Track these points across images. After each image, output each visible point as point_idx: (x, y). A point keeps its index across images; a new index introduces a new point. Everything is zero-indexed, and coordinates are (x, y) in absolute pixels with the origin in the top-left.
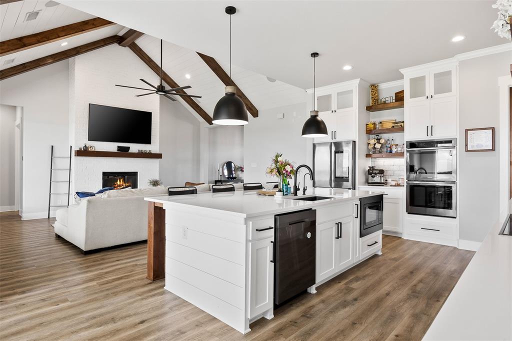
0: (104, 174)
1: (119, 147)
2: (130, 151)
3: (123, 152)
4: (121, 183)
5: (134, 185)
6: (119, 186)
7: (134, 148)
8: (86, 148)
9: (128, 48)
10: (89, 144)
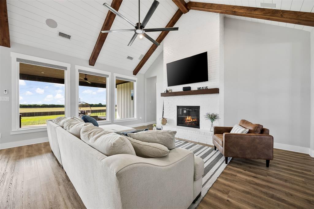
0: (178, 107)
1: (183, 88)
2: (192, 90)
3: (187, 91)
8: (167, 91)
9: (191, 11)
10: (169, 88)
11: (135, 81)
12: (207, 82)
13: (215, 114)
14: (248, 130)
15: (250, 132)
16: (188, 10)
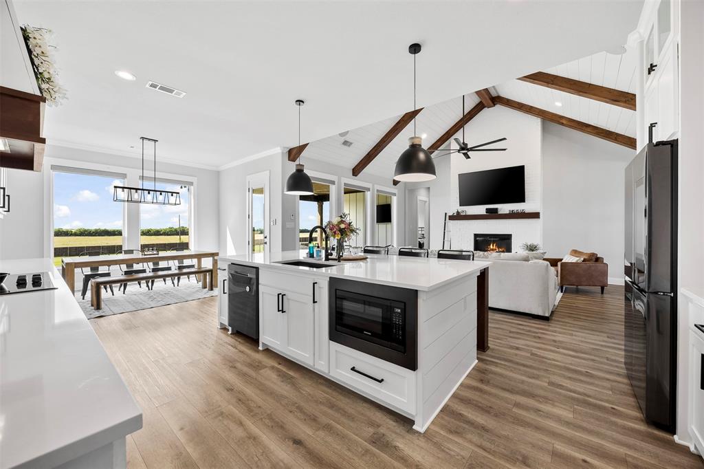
0: (476, 236)
1: (487, 209)
2: (500, 212)
3: (492, 214)
4: (494, 247)
5: (509, 250)
6: (493, 250)
7: (504, 208)
8: (458, 212)
9: (498, 105)
10: (461, 209)
11: (395, 194)
12: (523, 203)
13: (535, 244)
14: (582, 259)
15: (584, 260)
16: (494, 105)
